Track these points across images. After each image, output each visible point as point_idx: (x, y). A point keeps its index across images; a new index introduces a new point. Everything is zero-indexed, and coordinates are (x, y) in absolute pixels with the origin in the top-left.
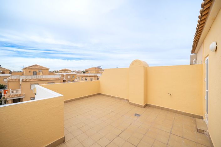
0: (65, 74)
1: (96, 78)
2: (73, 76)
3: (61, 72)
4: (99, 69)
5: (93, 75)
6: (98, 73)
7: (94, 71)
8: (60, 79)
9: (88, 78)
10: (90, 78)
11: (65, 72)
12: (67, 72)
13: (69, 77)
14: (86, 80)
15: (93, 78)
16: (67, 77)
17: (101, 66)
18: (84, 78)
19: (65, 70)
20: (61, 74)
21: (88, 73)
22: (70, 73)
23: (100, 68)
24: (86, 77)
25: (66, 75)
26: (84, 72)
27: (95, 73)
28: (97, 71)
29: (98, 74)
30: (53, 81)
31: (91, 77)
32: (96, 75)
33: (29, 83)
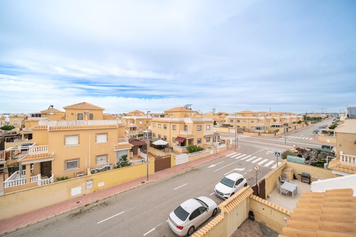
0: (135, 118)
1: (183, 126)
2: (147, 122)
3: (131, 115)
4: (186, 110)
5: (177, 120)
6: (186, 116)
7: (179, 113)
8: (117, 127)
9: (168, 125)
10: (172, 125)
11: (135, 115)
12: (138, 116)
13: (141, 123)
14: (165, 128)
15: (178, 126)
16: (138, 123)
17: (190, 105)
18: (162, 125)
19: (136, 113)
20: (129, 117)
21: (169, 117)
22: (142, 117)
23: (189, 108)
24: (165, 124)
25: (137, 119)
26: (162, 116)
27: (181, 117)
28: (184, 113)
29: (186, 118)
30: (105, 131)
31: (174, 124)
32: (181, 119)
33: (62, 135)
